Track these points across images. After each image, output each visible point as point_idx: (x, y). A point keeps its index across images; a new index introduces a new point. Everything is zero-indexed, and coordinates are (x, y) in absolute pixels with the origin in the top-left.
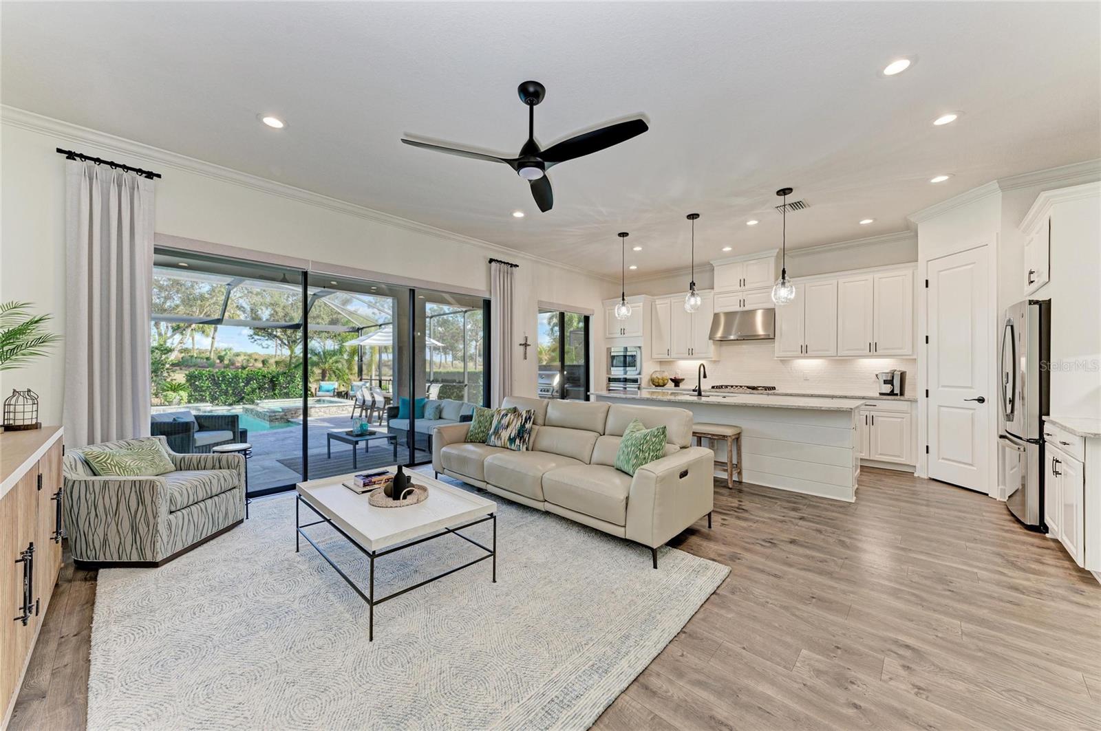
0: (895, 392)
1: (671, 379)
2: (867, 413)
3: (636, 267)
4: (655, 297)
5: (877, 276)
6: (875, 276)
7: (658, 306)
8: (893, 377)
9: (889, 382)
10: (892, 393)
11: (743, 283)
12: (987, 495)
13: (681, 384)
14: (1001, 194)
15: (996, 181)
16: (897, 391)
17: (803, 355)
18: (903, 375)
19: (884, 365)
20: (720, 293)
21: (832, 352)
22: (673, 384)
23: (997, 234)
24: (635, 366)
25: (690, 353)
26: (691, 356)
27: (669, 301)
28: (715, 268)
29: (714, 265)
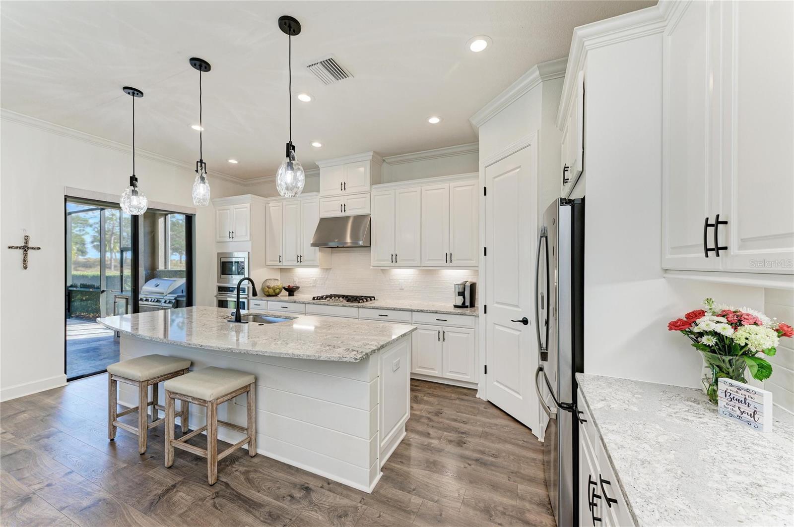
0: (466, 305)
1: (285, 288)
2: (439, 328)
3: (236, 162)
4: (269, 199)
5: (452, 184)
6: (451, 184)
7: (271, 208)
8: (464, 288)
9: (462, 294)
10: (463, 306)
11: (343, 186)
12: (531, 430)
13: (295, 293)
14: (541, 84)
15: (536, 66)
16: (468, 303)
17: (392, 264)
18: (473, 287)
19: (457, 276)
20: (323, 197)
21: (417, 263)
22: (287, 293)
23: (538, 131)
24: (243, 274)
25: (299, 260)
26: (300, 264)
27: (281, 204)
28: (321, 169)
29: (320, 166)
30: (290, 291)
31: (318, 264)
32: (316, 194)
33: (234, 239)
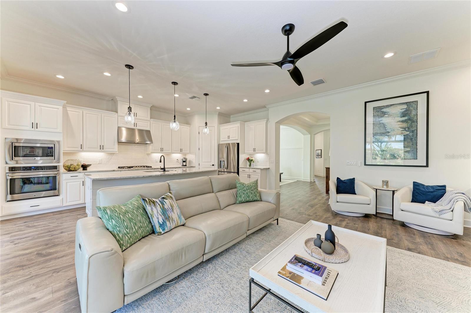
3: (63, 78)
6: (181, 126)
9: (185, 161)
11: (136, 115)
17: (161, 152)
20: (121, 116)
21: (170, 151)
24: (53, 156)
25: (102, 148)
26: (102, 150)
27: (81, 111)
28: (118, 101)
29: (118, 99)
30: (84, 167)
31: (117, 151)
32: (115, 113)
33: (39, 129)
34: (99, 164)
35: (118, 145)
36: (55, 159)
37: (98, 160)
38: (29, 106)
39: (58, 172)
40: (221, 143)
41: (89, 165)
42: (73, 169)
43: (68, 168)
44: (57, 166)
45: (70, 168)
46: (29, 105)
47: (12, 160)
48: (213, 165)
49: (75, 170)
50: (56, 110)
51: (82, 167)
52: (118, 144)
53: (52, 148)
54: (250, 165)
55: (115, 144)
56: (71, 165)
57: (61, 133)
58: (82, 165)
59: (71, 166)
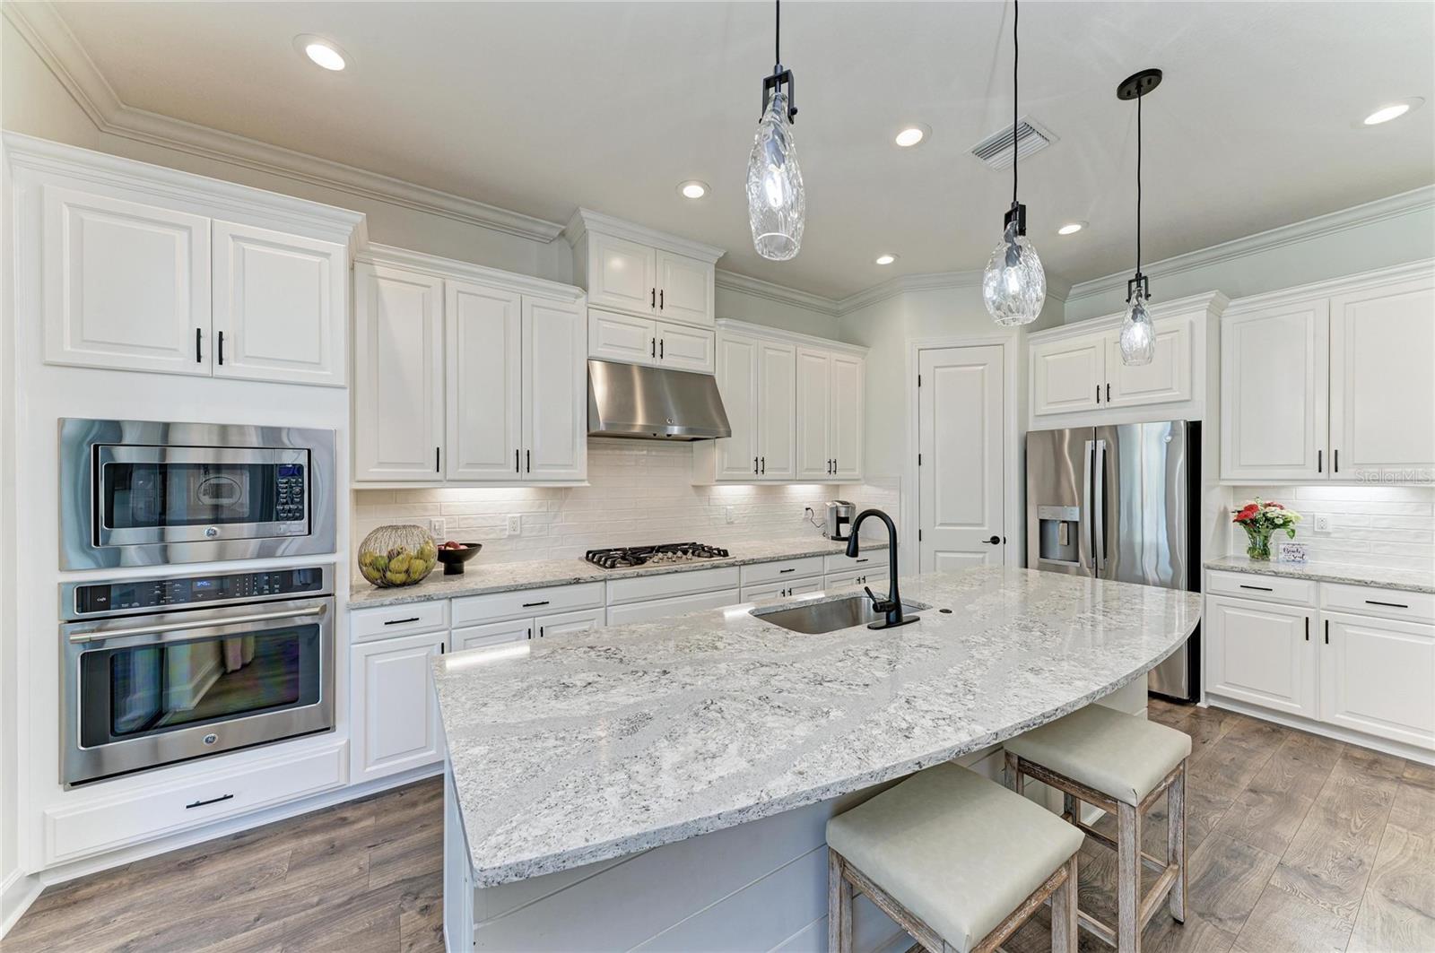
6: (832, 355)
9: (845, 519)
11: (658, 300)
21: (790, 474)
24: (301, 518)
25: (523, 461)
26: (525, 475)
27: (436, 283)
28: (590, 232)
29: (588, 225)
30: (453, 560)
31: (584, 476)
32: (577, 290)
33: (232, 366)
34: (511, 537)
35: (588, 449)
36: (310, 533)
37: (507, 523)
38: (180, 237)
39: (322, 601)
40: (1031, 429)
41: (473, 548)
42: (400, 578)
43: (378, 570)
44: (319, 570)
45: (388, 574)
46: (185, 234)
47: (97, 543)
48: (995, 540)
49: (411, 582)
50: (316, 259)
51: (440, 559)
52: (589, 443)
53: (296, 470)
54: (1262, 553)
55: (578, 440)
56: (390, 557)
57: (343, 388)
58: (440, 551)
59: (394, 565)
